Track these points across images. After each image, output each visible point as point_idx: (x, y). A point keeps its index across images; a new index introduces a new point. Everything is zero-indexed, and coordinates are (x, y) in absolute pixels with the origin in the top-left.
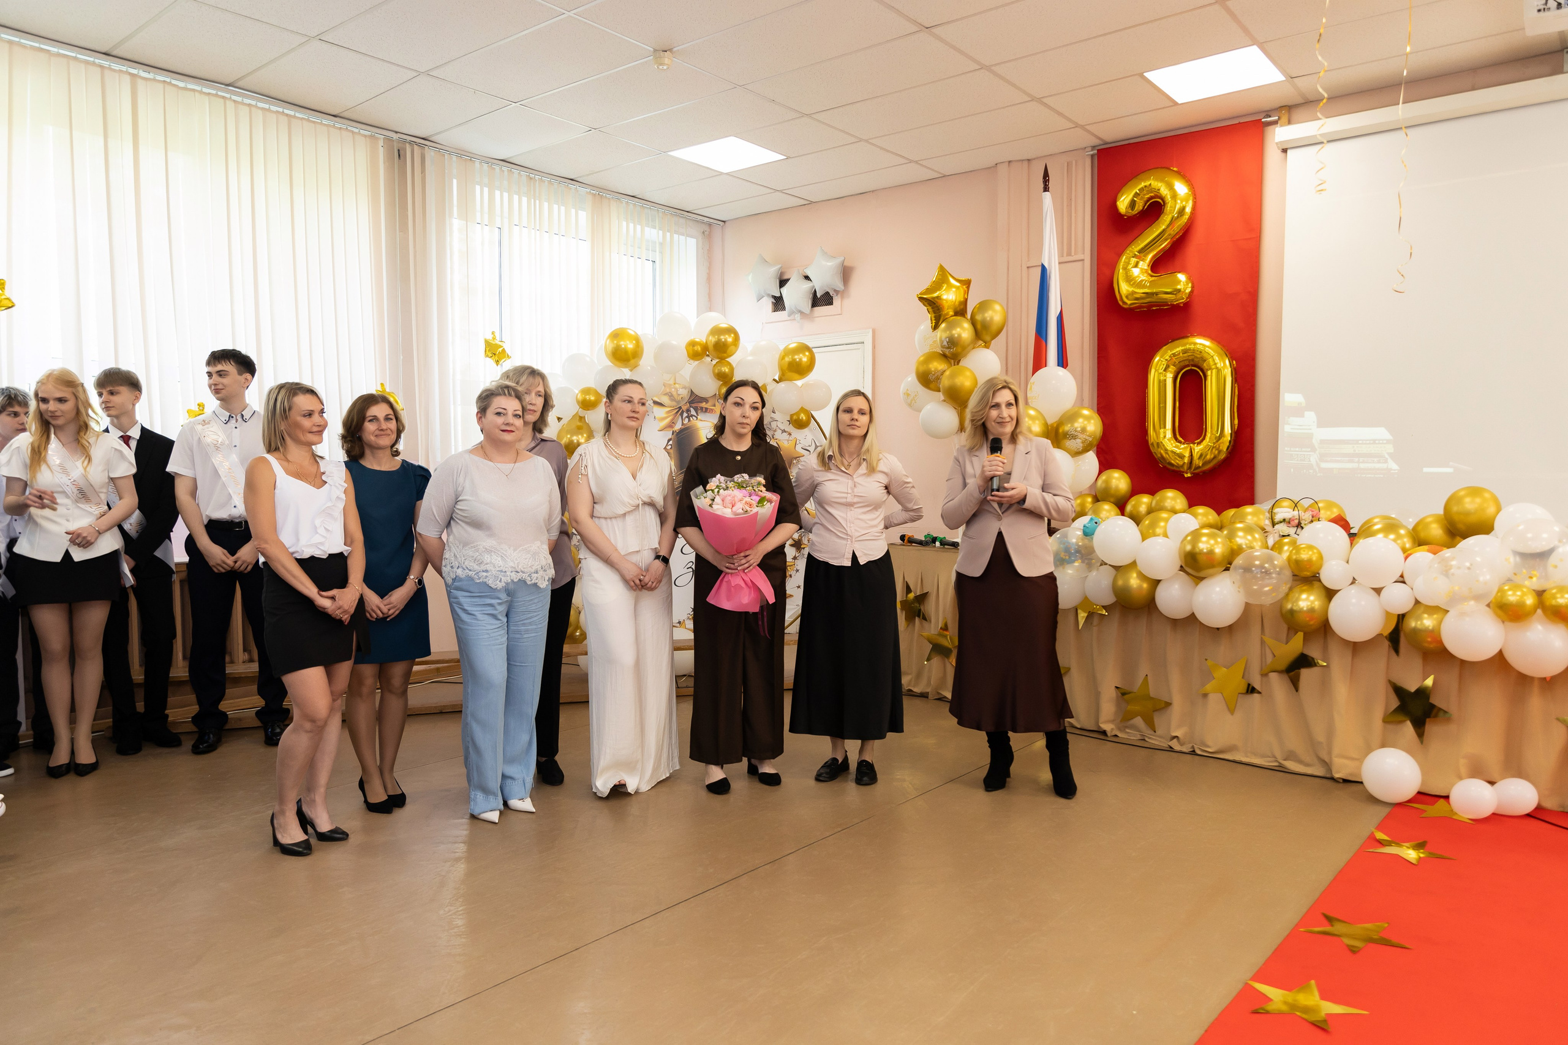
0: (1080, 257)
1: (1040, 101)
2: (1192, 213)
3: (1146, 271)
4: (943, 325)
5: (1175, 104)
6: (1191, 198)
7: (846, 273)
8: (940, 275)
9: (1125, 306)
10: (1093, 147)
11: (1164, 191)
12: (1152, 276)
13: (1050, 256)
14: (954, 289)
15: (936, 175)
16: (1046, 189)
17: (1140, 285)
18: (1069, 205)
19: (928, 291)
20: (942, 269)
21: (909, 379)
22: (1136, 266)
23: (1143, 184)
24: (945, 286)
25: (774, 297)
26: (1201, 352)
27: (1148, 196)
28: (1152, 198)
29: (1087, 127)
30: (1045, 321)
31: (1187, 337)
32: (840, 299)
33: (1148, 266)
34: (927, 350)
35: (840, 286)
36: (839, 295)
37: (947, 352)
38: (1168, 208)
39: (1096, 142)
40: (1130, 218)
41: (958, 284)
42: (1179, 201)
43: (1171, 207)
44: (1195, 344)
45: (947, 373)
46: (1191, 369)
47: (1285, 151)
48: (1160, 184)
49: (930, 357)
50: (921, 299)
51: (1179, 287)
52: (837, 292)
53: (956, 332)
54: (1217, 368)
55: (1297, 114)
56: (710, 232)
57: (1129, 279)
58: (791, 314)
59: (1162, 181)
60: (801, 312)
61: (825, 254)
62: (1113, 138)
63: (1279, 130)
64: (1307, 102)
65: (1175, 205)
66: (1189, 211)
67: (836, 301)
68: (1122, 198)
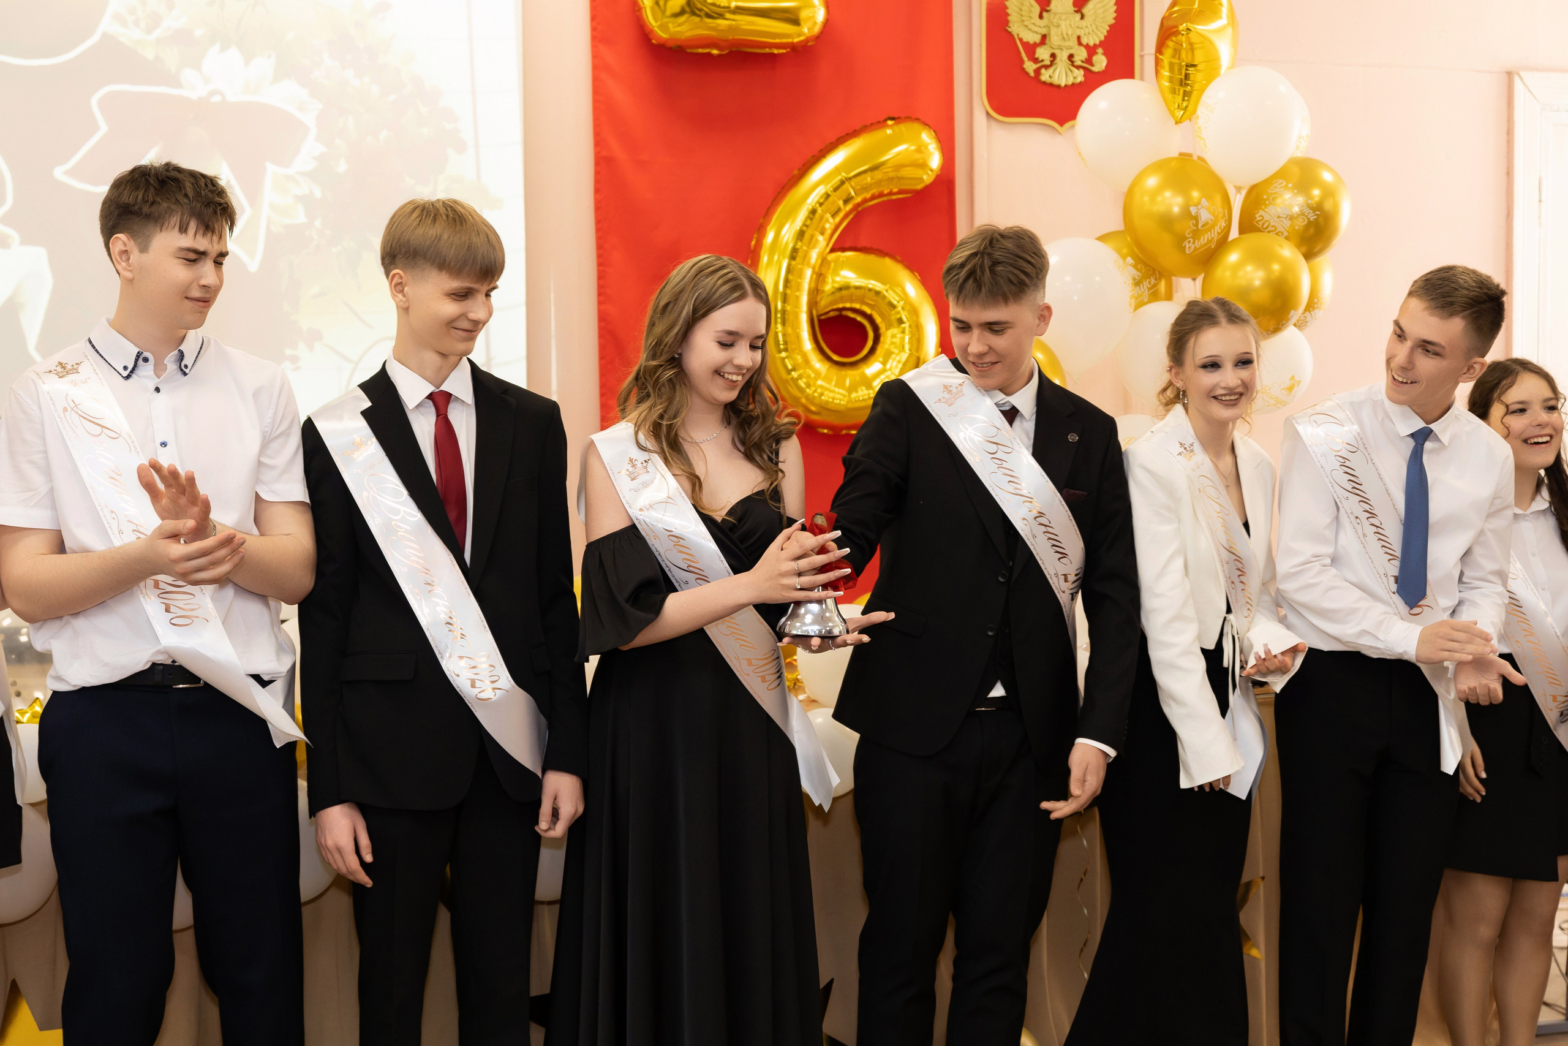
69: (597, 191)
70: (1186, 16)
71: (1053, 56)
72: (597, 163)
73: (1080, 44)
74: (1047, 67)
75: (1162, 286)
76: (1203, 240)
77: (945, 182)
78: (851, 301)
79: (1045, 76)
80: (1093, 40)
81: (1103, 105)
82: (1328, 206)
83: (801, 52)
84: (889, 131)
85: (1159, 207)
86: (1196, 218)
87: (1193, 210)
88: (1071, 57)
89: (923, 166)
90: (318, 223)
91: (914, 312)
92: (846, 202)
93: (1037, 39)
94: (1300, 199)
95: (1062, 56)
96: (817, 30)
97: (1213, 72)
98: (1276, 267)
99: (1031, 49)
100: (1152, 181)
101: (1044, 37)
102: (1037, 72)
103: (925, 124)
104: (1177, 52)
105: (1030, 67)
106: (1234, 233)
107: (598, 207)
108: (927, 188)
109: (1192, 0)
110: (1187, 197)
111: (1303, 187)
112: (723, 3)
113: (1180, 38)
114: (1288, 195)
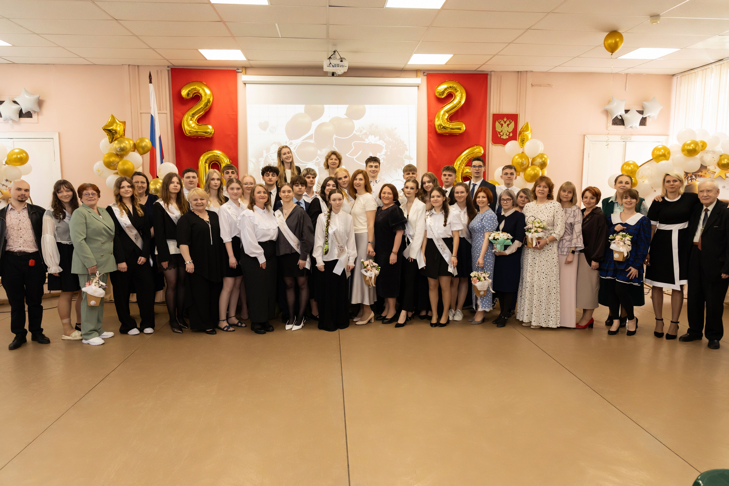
0: (165, 112)
1: (153, 49)
2: (212, 102)
3: (195, 123)
4: (116, 142)
5: (206, 59)
6: (212, 96)
7: (40, 103)
8: (112, 119)
9: (187, 135)
10: (168, 67)
11: (201, 91)
12: (198, 125)
13: (154, 111)
14: (119, 125)
15: (91, 64)
16: (151, 82)
17: (193, 128)
18: (159, 89)
19: (107, 126)
20: (113, 117)
21: (98, 164)
22: (191, 120)
23: (192, 87)
24: (115, 125)
26: (219, 156)
27: (194, 92)
28: (196, 93)
29: (169, 60)
30: (154, 139)
31: (213, 150)
32: (37, 116)
33: (196, 120)
34: (107, 152)
35: (37, 109)
36: (36, 114)
37: (119, 153)
38: (203, 99)
39: (170, 64)
40: (187, 100)
41: (121, 124)
42: (207, 96)
43: (204, 99)
44: (216, 153)
45: (120, 163)
46: (215, 163)
47: (245, 84)
48: (200, 89)
49: (110, 155)
50: (104, 129)
51: (208, 130)
52: (35, 112)
53: (122, 146)
54: (225, 163)
55: (249, 71)
57: (189, 125)
58: (6, 121)
59: (200, 87)
60: (13, 121)
61: (27, 92)
62: (178, 65)
63: (243, 76)
64: (252, 67)
65: (206, 98)
66: (211, 101)
67: (35, 116)
68: (183, 91)
69: (428, 157)
70: (523, 131)
71: (503, 134)
72: (428, 153)
73: (508, 132)
74: (502, 136)
75: (518, 173)
76: (525, 166)
77: (484, 155)
78: (468, 174)
79: (502, 137)
80: (510, 131)
81: (509, 145)
82: (545, 161)
83: (461, 135)
84: (475, 147)
85: (517, 161)
86: (523, 163)
87: (523, 162)
88: (506, 134)
89: (481, 152)
90: (385, 162)
92: (468, 159)
93: (501, 131)
94: (541, 160)
95: (505, 134)
96: (464, 131)
97: (528, 139)
98: (536, 171)
99: (499, 133)
101: (502, 131)
103: (481, 146)
104: (522, 137)
105: (499, 136)
106: (530, 165)
107: (428, 160)
109: (524, 128)
110: (522, 160)
111: (541, 158)
112: (449, 127)
113: (522, 134)
114: (539, 159)
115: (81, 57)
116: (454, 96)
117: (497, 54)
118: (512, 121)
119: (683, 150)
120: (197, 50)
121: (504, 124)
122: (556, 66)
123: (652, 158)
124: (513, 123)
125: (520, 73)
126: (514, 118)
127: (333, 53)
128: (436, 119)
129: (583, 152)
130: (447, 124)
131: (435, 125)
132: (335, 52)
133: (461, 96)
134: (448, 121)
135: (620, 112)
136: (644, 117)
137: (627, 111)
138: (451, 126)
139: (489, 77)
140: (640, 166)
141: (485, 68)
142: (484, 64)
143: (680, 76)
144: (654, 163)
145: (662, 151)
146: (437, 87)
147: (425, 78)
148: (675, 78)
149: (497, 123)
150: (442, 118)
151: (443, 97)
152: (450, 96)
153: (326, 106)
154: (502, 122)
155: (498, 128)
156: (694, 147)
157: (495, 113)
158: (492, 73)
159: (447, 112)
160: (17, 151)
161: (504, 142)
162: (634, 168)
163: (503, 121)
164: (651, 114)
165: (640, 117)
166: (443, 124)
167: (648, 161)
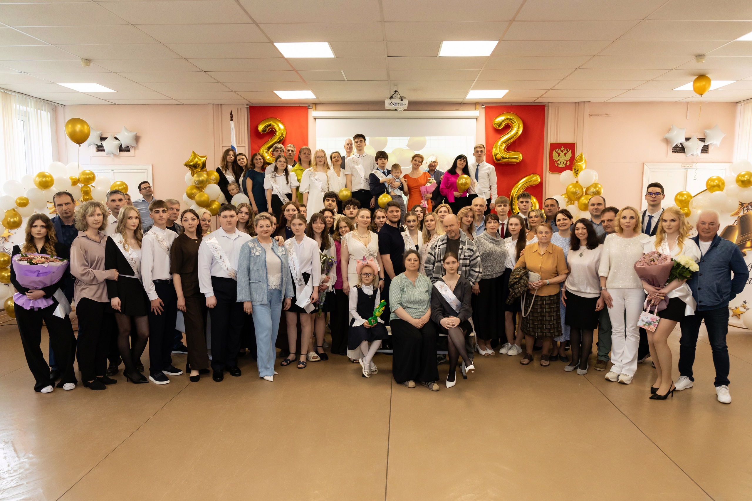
0: (243, 145)
1: (235, 92)
3: (270, 155)
5: (281, 99)
6: (285, 131)
7: (137, 139)
10: (247, 105)
11: (276, 127)
12: (272, 157)
14: (200, 160)
15: (181, 104)
16: (232, 119)
18: (239, 125)
23: (268, 123)
25: (97, 145)
28: (271, 128)
29: (248, 100)
32: (134, 150)
33: (270, 153)
34: (190, 184)
35: (134, 144)
36: (133, 148)
38: (277, 134)
39: (249, 103)
40: (263, 134)
45: (198, 194)
47: (315, 119)
48: (274, 124)
49: (192, 187)
52: (132, 147)
55: (319, 107)
56: (56, 109)
58: (108, 154)
59: (275, 123)
60: (114, 155)
61: (126, 129)
62: (255, 103)
63: (313, 112)
64: (321, 104)
65: (280, 132)
66: (285, 135)
67: (132, 150)
68: (260, 126)
70: (579, 161)
71: (560, 163)
73: (565, 160)
75: (573, 202)
76: (579, 195)
77: (541, 184)
79: (559, 166)
80: (567, 160)
81: (564, 174)
82: (599, 190)
83: (518, 164)
84: (532, 176)
85: (572, 190)
86: (577, 193)
87: (576, 191)
88: (563, 163)
89: (538, 181)
91: (535, 204)
92: (525, 186)
93: (558, 160)
94: (595, 189)
95: (562, 163)
96: (521, 160)
97: (581, 169)
99: (557, 161)
100: (571, 187)
101: (559, 160)
102: (558, 165)
103: (538, 174)
104: (576, 167)
105: (556, 164)
106: (584, 194)
108: (538, 184)
109: (579, 158)
110: (576, 189)
111: (595, 187)
112: (506, 157)
113: (576, 165)
114: (593, 189)
115: (172, 99)
116: (511, 127)
117: (551, 89)
118: (569, 150)
119: (738, 181)
120: (273, 92)
121: (561, 153)
122: (613, 97)
123: (706, 188)
124: (570, 151)
125: (577, 104)
126: (571, 147)
127: (394, 92)
128: (494, 149)
129: (642, 180)
130: (505, 153)
131: (492, 155)
132: (395, 91)
133: (518, 127)
134: (505, 151)
135: (680, 140)
136: (706, 144)
137: (687, 139)
138: (508, 155)
139: (546, 108)
140: (694, 197)
141: (543, 100)
142: (540, 97)
143: (743, 103)
144: (708, 193)
145: (716, 181)
146: (495, 119)
147: (484, 110)
148: (739, 105)
149: (554, 152)
150: (499, 148)
151: (500, 128)
152: (508, 127)
153: (389, 138)
154: (559, 151)
155: (555, 157)
156: (748, 178)
157: (552, 142)
158: (550, 104)
159: (504, 142)
160: (118, 183)
161: (560, 170)
162: (687, 198)
163: (561, 150)
164: (714, 141)
165: (702, 144)
166: (501, 154)
167: (703, 191)
